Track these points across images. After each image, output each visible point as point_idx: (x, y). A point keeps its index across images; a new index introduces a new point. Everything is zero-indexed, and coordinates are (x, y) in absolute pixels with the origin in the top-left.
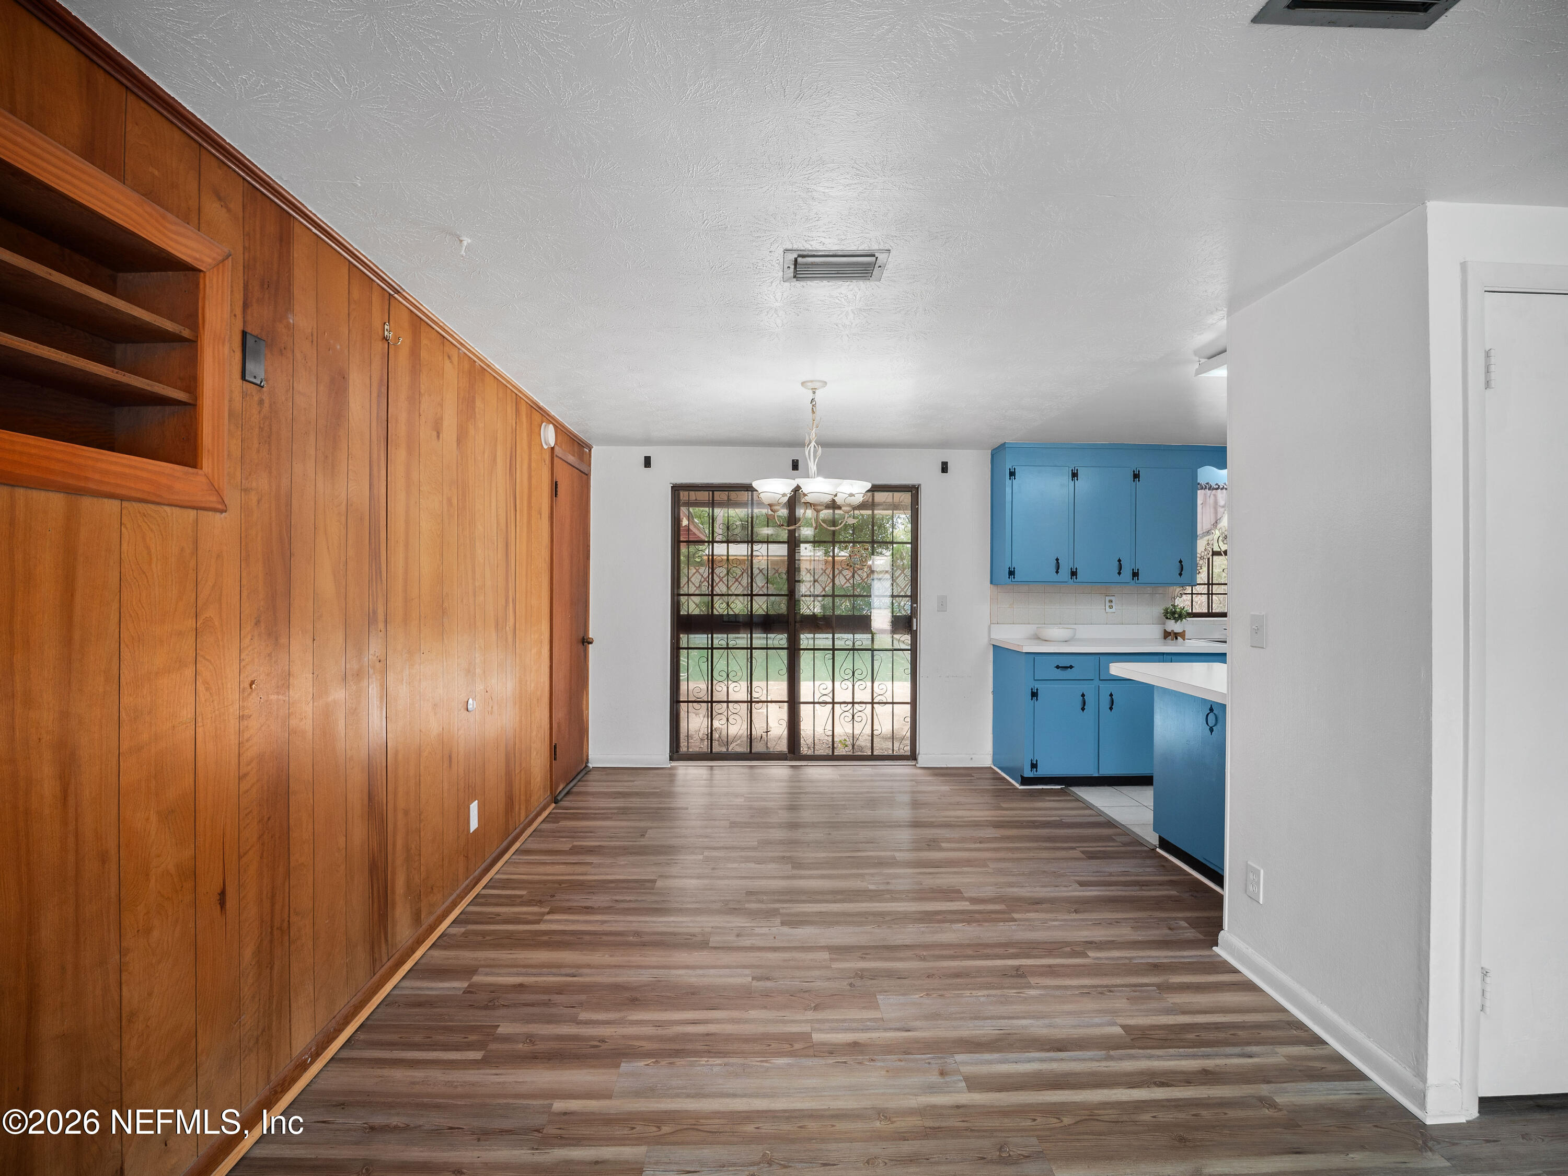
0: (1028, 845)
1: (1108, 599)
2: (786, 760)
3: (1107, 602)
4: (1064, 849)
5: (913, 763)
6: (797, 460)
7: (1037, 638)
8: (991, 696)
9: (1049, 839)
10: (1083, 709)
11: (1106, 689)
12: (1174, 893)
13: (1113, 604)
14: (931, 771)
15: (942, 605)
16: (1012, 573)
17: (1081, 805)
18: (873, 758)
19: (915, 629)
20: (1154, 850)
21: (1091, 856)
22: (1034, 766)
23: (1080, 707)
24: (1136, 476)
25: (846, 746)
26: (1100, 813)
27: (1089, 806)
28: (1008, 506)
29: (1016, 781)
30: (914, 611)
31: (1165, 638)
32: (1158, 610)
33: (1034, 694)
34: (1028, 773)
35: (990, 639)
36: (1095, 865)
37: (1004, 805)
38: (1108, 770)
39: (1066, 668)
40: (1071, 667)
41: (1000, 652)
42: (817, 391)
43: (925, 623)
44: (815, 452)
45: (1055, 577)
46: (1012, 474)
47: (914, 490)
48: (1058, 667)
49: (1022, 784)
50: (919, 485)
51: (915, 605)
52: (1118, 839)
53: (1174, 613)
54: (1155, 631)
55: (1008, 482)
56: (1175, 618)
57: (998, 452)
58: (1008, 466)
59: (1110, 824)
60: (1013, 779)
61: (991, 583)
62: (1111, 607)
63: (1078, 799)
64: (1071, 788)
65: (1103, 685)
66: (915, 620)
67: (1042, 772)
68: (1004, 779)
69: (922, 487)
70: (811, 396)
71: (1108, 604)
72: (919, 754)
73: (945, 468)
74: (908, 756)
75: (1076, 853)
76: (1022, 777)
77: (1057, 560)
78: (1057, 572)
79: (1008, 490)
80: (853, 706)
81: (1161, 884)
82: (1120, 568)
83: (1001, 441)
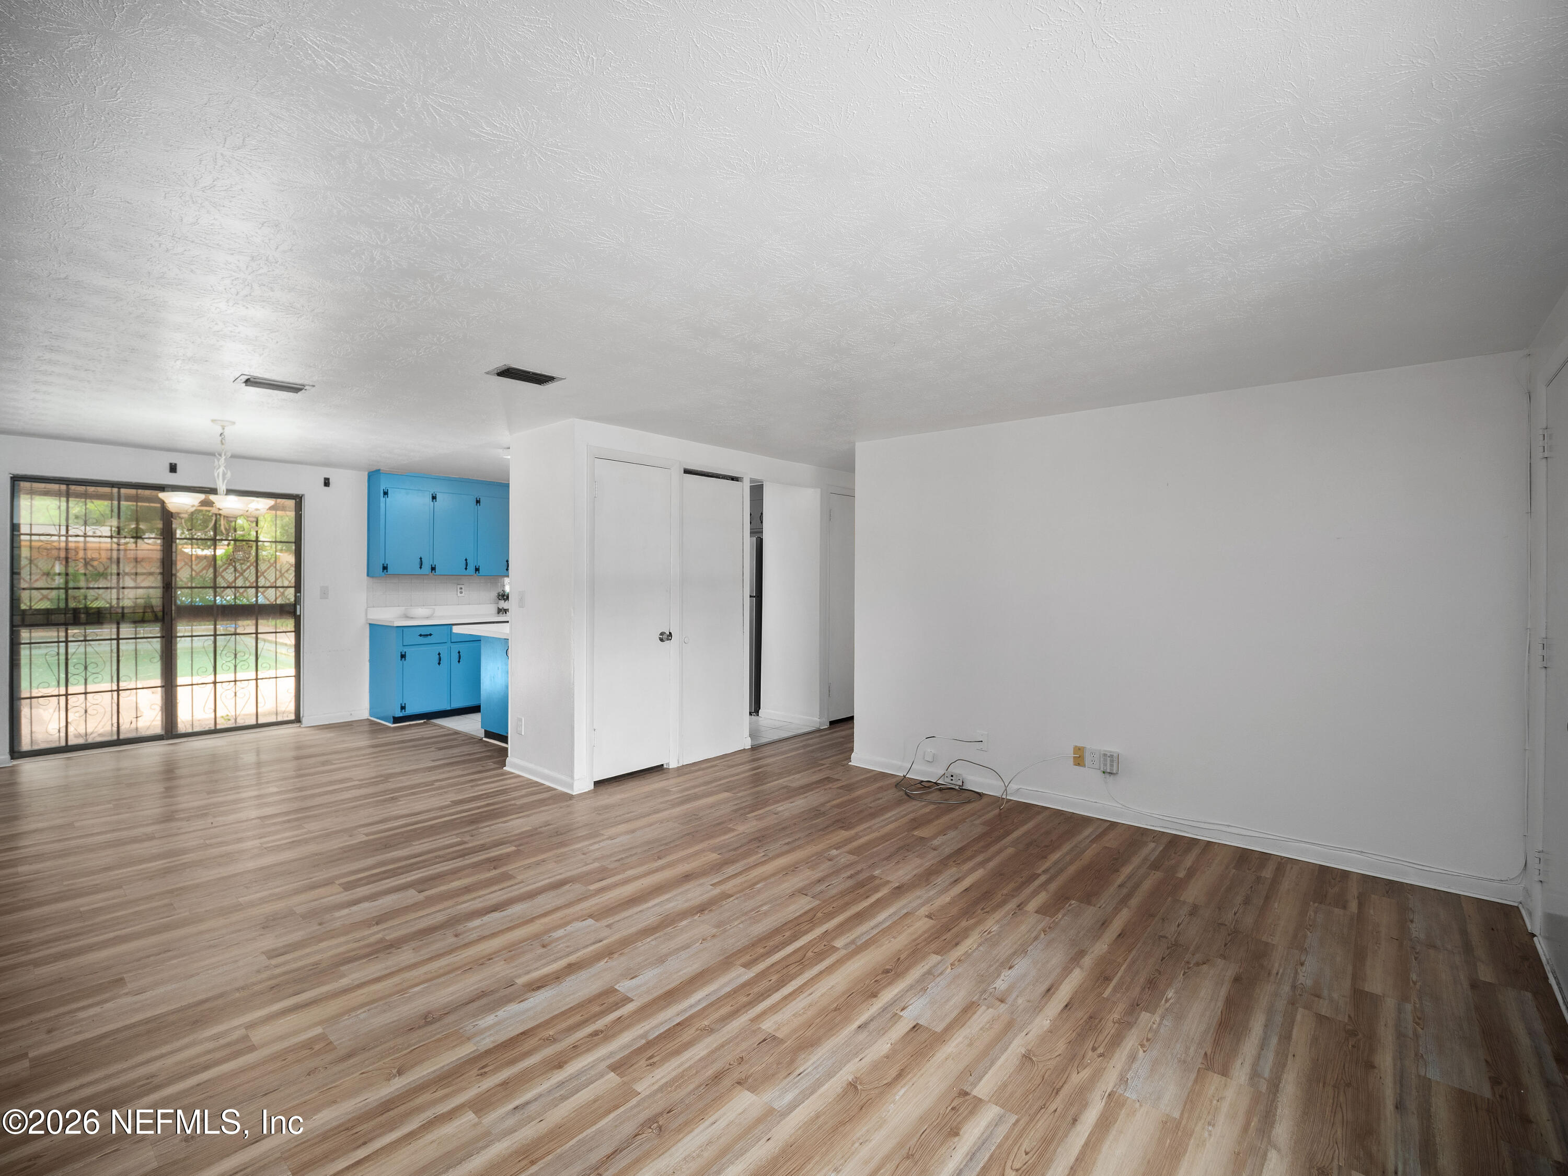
0: (398, 751)
1: (459, 587)
2: (163, 739)
3: (458, 589)
4: (423, 749)
5: (298, 725)
6: (176, 464)
7: (407, 617)
8: (368, 664)
9: (414, 746)
10: (439, 664)
11: (455, 648)
12: (489, 754)
13: (463, 590)
14: (316, 728)
15: (324, 593)
16: (385, 568)
17: (437, 727)
18: (258, 726)
19: (298, 613)
20: (481, 739)
21: (440, 749)
22: (403, 708)
23: (437, 662)
24: (478, 502)
25: (229, 720)
26: (449, 729)
27: (442, 727)
28: (382, 517)
29: (389, 722)
30: (297, 600)
31: (498, 613)
32: (494, 594)
33: (403, 656)
34: (399, 714)
35: (367, 619)
36: (443, 752)
37: (380, 736)
38: (456, 704)
39: (427, 635)
40: (431, 635)
41: (375, 628)
42: (226, 428)
43: (308, 610)
44: (224, 474)
45: (419, 571)
46: (386, 493)
47: (298, 500)
48: (421, 635)
49: (394, 723)
50: (302, 495)
51: (298, 594)
52: (460, 739)
53: (503, 596)
54: (492, 609)
55: (382, 499)
56: (504, 599)
57: (374, 476)
58: (383, 487)
59: (456, 733)
60: (386, 721)
61: (368, 575)
62: (461, 593)
63: (435, 725)
64: (432, 721)
65: (453, 646)
66: (298, 607)
67: (409, 711)
68: (379, 723)
69: (306, 497)
70: (220, 431)
71: (459, 590)
72: (303, 717)
73: (327, 483)
74: (292, 720)
75: (432, 749)
76: (394, 718)
77: (421, 558)
78: (421, 568)
79: (382, 505)
80: (235, 684)
81: (484, 751)
82: (467, 565)
83: (375, 468)
